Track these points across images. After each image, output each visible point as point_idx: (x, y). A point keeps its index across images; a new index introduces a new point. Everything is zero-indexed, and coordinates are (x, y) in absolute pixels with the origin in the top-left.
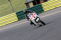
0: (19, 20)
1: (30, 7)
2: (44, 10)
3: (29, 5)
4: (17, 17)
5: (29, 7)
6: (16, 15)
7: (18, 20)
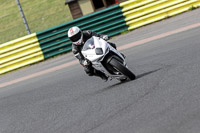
0: (45, 59)
1: (84, 13)
2: (128, 26)
3: (79, 8)
4: (40, 49)
5: (81, 14)
6: (36, 40)
7: (42, 58)
